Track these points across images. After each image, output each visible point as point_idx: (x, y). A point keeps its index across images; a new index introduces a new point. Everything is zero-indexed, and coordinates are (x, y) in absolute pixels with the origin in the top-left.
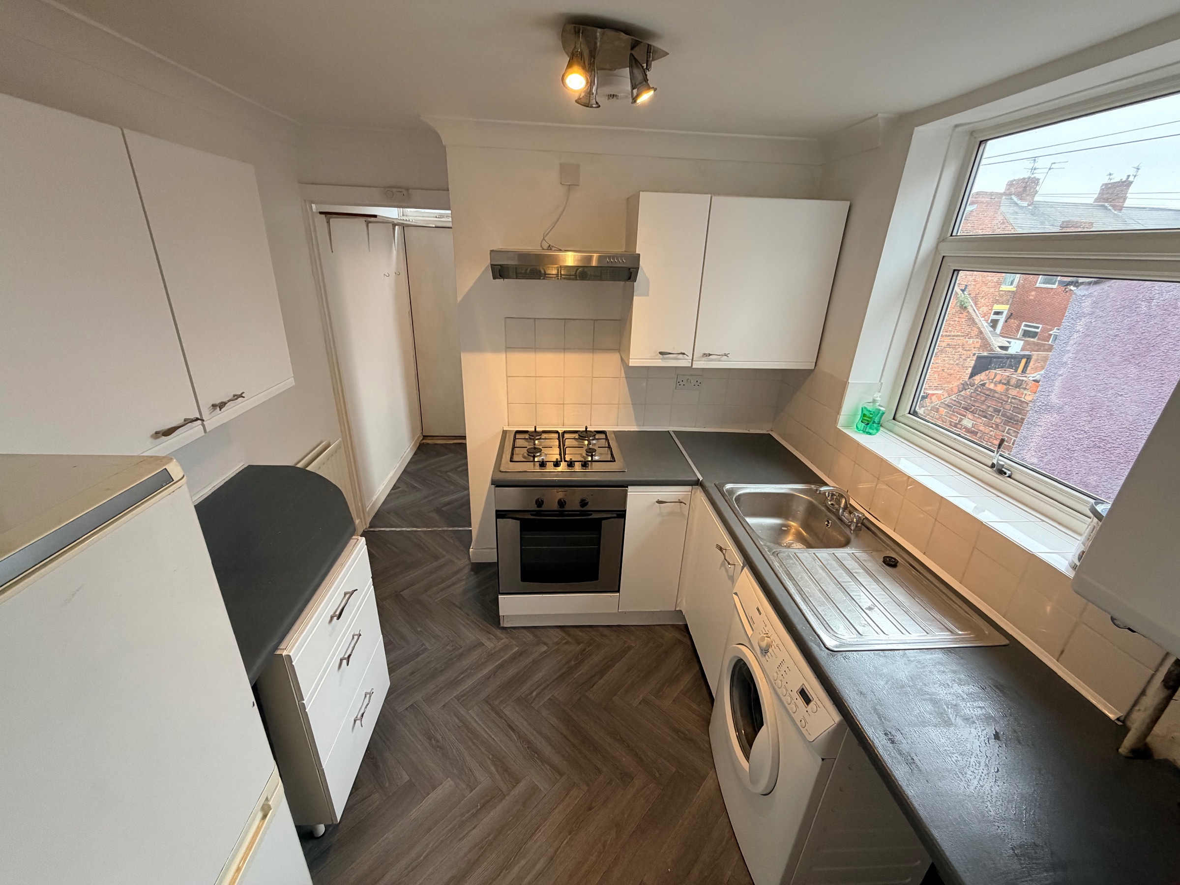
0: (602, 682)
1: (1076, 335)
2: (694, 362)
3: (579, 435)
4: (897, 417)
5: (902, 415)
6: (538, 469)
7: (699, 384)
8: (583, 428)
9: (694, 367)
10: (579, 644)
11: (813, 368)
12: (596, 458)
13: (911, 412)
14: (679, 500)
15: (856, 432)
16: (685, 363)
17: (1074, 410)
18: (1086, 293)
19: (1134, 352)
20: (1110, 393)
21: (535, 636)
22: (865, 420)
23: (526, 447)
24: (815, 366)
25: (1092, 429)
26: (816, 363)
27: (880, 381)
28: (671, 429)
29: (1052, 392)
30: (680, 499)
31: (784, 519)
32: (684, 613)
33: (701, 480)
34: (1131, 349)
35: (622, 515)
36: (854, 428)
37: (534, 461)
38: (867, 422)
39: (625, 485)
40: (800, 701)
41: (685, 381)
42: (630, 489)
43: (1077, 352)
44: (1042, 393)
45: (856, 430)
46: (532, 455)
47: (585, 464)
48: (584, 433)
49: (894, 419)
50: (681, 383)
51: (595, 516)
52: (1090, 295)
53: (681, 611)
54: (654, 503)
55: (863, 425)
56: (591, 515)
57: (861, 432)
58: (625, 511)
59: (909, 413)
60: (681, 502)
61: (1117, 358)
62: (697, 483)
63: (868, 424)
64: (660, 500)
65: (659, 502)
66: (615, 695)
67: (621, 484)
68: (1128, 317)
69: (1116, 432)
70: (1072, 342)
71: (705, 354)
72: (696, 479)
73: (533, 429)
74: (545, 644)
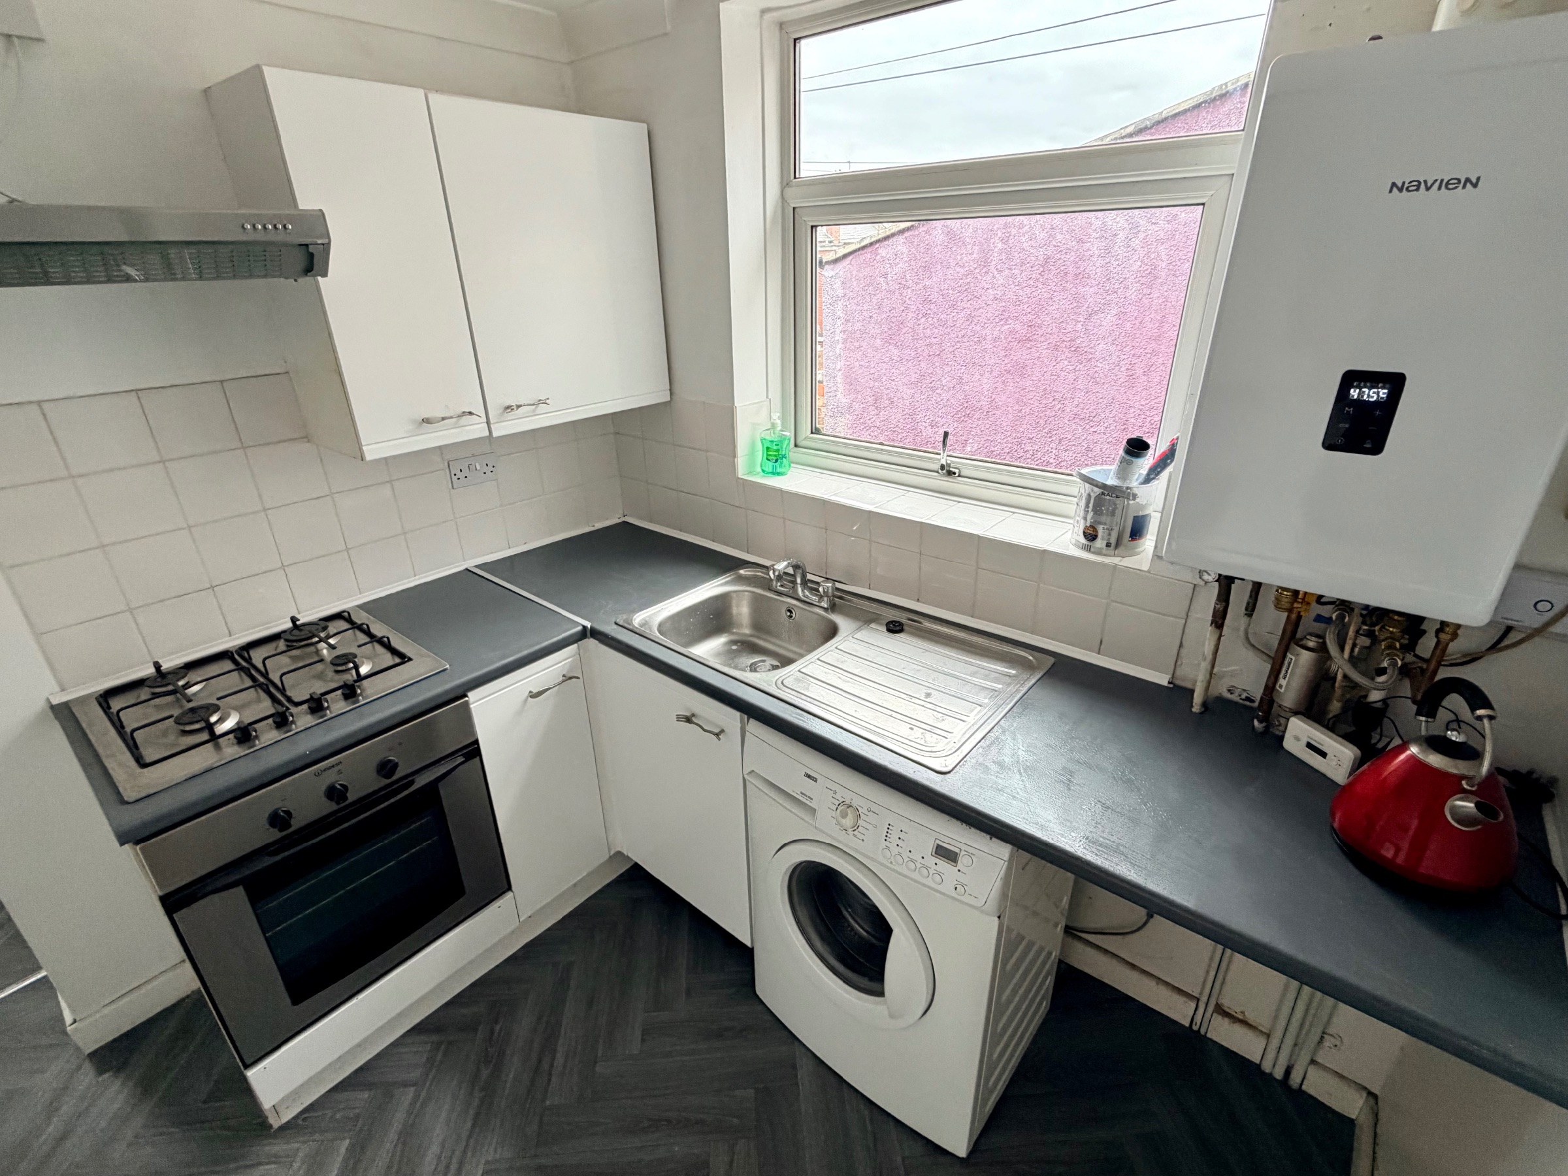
0: (560, 1059)
1: (839, 323)
2: (492, 426)
3: (286, 640)
4: (800, 442)
5: (804, 437)
6: (231, 750)
7: (492, 469)
8: (285, 623)
9: (495, 434)
10: (475, 1030)
11: (669, 399)
12: (364, 670)
13: (814, 431)
14: (564, 676)
15: (763, 476)
16: (475, 429)
17: (862, 406)
18: (833, 273)
19: (890, 332)
20: (884, 380)
21: (369, 1086)
22: (770, 455)
23: (171, 717)
24: (671, 394)
25: (882, 423)
26: (670, 390)
27: (767, 397)
28: (470, 564)
29: (837, 390)
30: (564, 673)
31: (726, 635)
32: (625, 853)
33: (589, 627)
34: (886, 330)
35: (473, 751)
36: (759, 473)
37: (214, 738)
38: (775, 458)
39: (460, 694)
40: (943, 865)
41: (465, 469)
42: (472, 696)
43: (845, 341)
44: (830, 394)
45: (762, 474)
46: (201, 725)
47: (350, 692)
48: (296, 632)
49: (796, 446)
50: (459, 474)
51: (421, 781)
52: (837, 276)
53: (619, 853)
54: (526, 700)
55: (771, 464)
56: (412, 782)
57: (770, 475)
58: (476, 742)
59: (812, 433)
60: (571, 678)
61: (878, 341)
62: (585, 634)
63: (776, 461)
64: (535, 691)
65: (534, 695)
66: (596, 1062)
67: (452, 696)
68: (875, 295)
69: (901, 420)
70: (838, 331)
71: (508, 407)
72: (580, 628)
73: (151, 670)
74: (405, 1085)
